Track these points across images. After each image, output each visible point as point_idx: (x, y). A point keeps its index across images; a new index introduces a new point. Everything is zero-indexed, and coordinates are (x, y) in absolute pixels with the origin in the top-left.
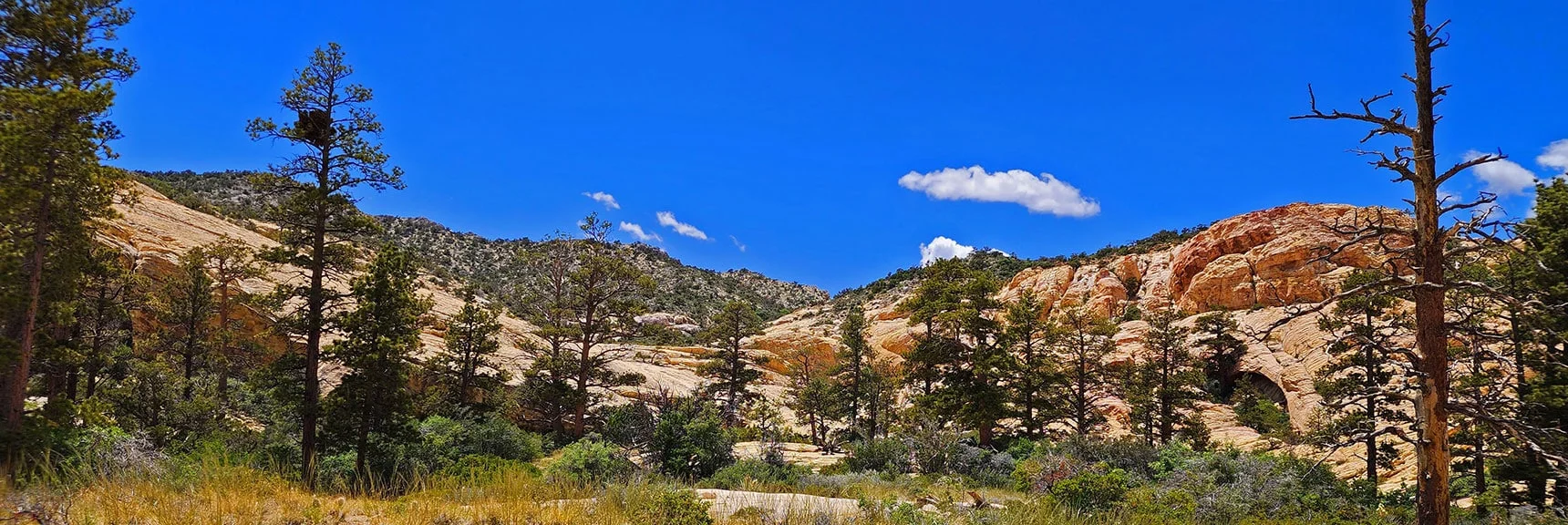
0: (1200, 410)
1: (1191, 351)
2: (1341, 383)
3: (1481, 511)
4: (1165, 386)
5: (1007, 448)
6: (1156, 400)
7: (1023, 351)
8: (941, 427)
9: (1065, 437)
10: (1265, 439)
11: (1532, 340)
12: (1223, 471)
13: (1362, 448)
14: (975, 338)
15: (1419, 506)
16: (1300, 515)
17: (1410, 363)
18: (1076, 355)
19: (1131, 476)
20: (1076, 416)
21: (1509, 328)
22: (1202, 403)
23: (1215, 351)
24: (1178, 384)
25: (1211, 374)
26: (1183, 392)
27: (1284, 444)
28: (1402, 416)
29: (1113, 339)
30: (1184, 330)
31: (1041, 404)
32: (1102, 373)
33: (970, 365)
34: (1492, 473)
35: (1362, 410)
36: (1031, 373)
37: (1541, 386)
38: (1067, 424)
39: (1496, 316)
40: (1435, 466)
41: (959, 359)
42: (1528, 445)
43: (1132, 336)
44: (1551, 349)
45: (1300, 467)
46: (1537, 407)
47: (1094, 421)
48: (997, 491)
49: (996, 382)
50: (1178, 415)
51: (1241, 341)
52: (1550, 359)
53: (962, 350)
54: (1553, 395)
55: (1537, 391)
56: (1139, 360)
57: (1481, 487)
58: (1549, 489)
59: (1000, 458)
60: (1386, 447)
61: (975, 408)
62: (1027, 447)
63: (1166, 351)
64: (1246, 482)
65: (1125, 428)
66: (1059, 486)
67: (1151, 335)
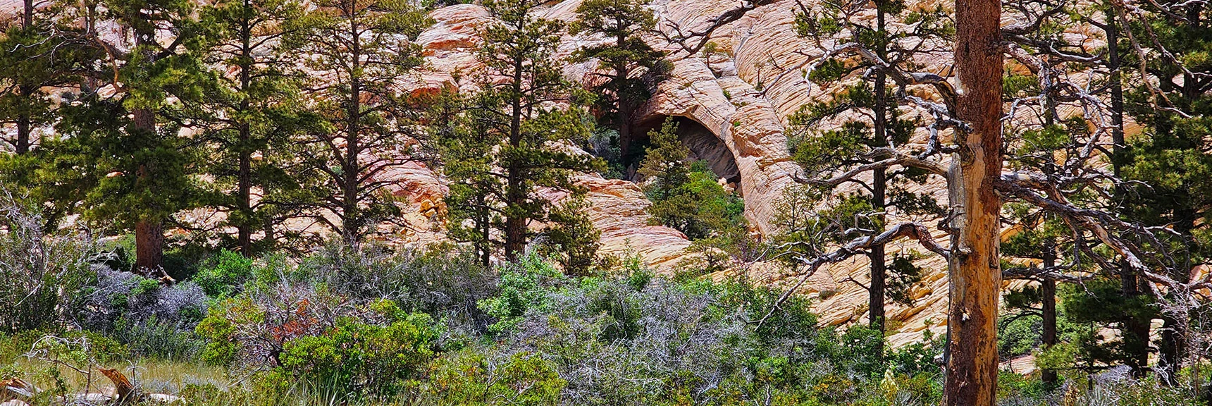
0: (579, 192)
1: (567, 70)
2: (833, 141)
3: (1050, 379)
4: (515, 141)
5: (194, 272)
6: (497, 170)
7: (233, 61)
8: (50, 228)
9: (316, 249)
10: (699, 250)
11: (1137, 67)
12: (618, 314)
13: (862, 264)
14: (131, 31)
15: (950, 372)
16: (750, 397)
17: (944, 106)
18: (343, 74)
19: (443, 329)
20: (339, 204)
21: (1102, 43)
22: (585, 178)
23: (613, 72)
24: (539, 139)
25: (604, 118)
26: (547, 155)
27: (731, 260)
28: (928, 204)
29: (419, 42)
30: (556, 26)
31: (269, 176)
32: (395, 114)
33: (118, 90)
34: (1067, 310)
35: (866, 192)
36: (251, 111)
37: (1148, 150)
38: (322, 220)
39: (1083, 20)
40: (976, 297)
41: (93, 74)
42: (1124, 257)
43: (455, 37)
44: (1167, 84)
45: (757, 307)
46: (1141, 188)
47: (375, 213)
48: (168, 367)
49: (175, 130)
50: (539, 203)
51: (661, 54)
52: (1162, 102)
53: (102, 56)
54: (1165, 168)
55: (1141, 160)
56: (468, 87)
57: (1050, 336)
58: (1154, 336)
59: (176, 294)
60: (903, 265)
61: (128, 185)
62: (237, 270)
63: (519, 68)
64: (657, 335)
65: (436, 230)
66: (295, 350)
67: (493, 35)
